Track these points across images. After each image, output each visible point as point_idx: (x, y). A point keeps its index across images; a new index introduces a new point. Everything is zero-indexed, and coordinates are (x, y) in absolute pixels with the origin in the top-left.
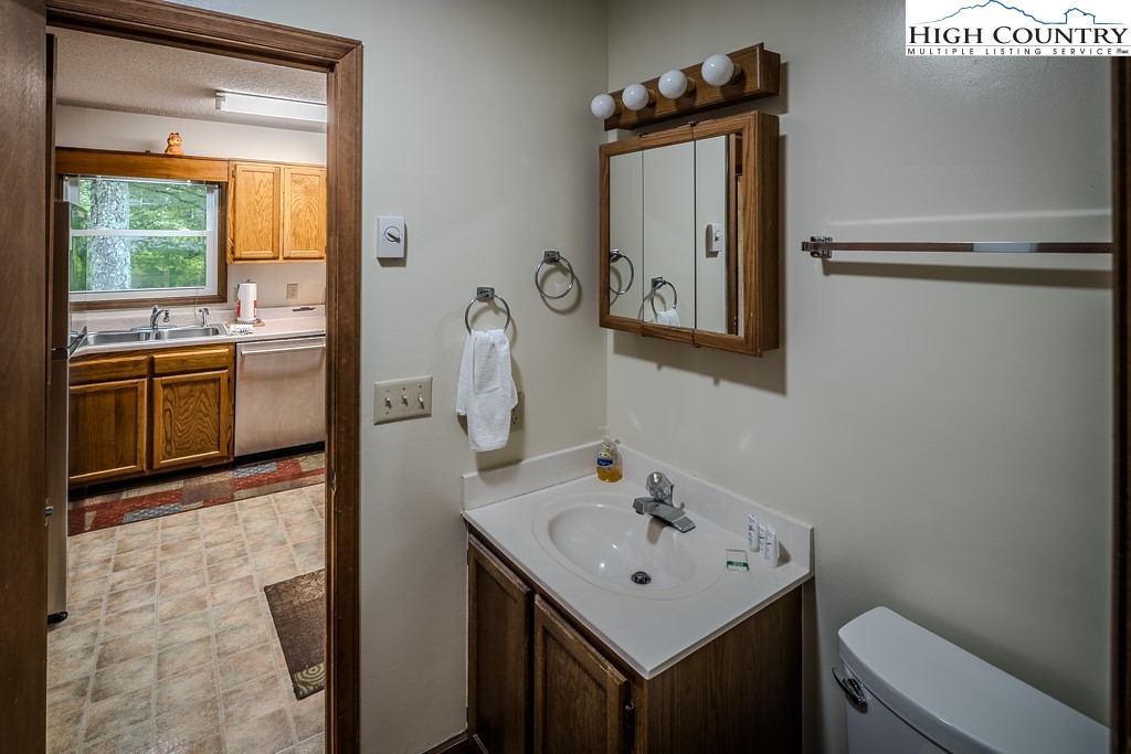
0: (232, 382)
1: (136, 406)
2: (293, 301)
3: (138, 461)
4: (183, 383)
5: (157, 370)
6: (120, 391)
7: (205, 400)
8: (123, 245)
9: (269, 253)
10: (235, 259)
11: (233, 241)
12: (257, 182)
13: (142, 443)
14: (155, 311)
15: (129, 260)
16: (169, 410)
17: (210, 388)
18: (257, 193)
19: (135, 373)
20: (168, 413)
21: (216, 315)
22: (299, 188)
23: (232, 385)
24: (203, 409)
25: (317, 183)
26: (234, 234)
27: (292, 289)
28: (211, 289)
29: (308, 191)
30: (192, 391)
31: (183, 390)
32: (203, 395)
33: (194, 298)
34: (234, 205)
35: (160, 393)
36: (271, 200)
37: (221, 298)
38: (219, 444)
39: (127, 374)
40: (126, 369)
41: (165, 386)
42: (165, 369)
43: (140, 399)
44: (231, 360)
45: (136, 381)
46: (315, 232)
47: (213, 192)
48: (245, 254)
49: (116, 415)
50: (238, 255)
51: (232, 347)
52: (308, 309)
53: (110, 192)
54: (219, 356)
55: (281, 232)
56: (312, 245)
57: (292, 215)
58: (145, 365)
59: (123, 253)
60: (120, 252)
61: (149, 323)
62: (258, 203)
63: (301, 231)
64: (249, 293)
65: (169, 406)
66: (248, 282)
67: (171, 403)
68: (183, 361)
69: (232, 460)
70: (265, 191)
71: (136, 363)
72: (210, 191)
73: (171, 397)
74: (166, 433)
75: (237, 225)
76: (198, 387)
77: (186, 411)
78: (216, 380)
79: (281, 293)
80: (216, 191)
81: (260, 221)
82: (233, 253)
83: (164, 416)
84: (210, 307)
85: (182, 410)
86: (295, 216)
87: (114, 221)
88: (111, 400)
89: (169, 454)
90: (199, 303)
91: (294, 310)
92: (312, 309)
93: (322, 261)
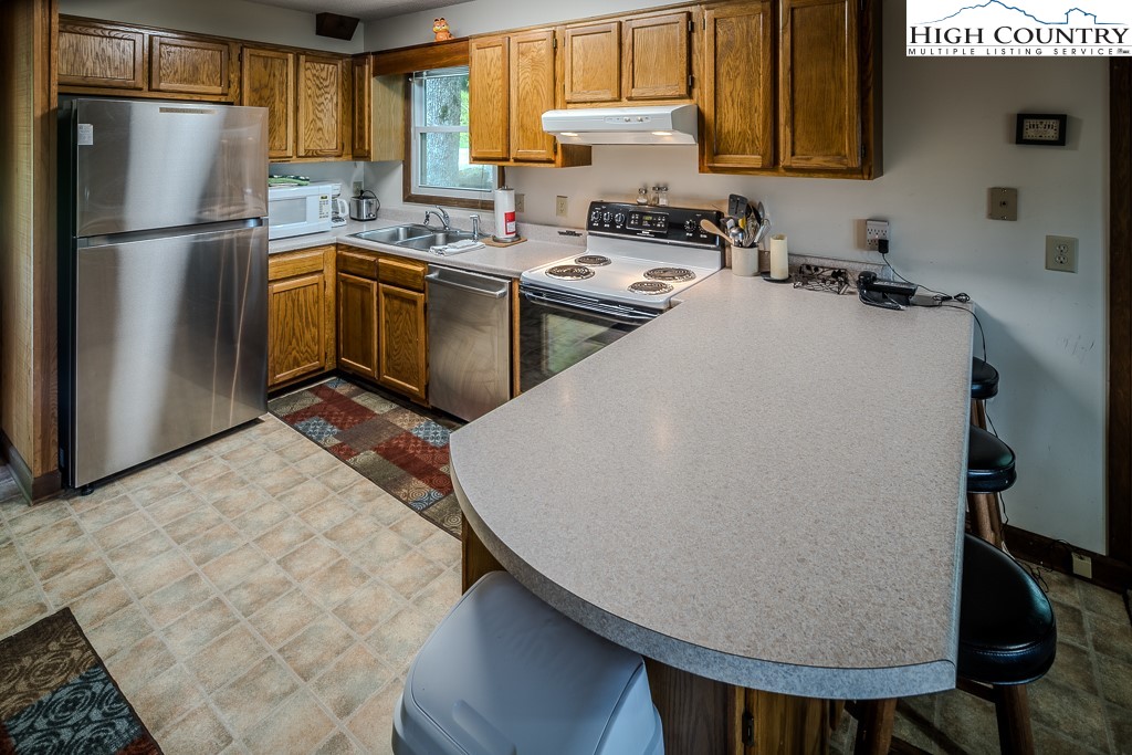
2: (562, 220)
4: (395, 297)
5: (380, 276)
7: (409, 322)
9: (498, 152)
12: (489, 61)
16: (388, 322)
18: (489, 74)
20: (387, 326)
22: (526, 61)
24: (408, 332)
27: (561, 203)
29: (535, 64)
30: (401, 308)
31: (396, 304)
32: (408, 317)
35: (383, 301)
36: (500, 82)
38: (418, 382)
40: (365, 267)
41: (385, 295)
42: (384, 276)
43: (371, 301)
45: (369, 282)
50: (473, 155)
52: (575, 234)
54: (416, 274)
56: (540, 144)
67: (389, 315)
68: (394, 270)
70: (496, 72)
73: (389, 308)
74: (387, 346)
77: (397, 328)
86: (522, 100)
88: (359, 295)
89: (389, 371)
91: (561, 233)
92: (578, 235)
93: (553, 165)
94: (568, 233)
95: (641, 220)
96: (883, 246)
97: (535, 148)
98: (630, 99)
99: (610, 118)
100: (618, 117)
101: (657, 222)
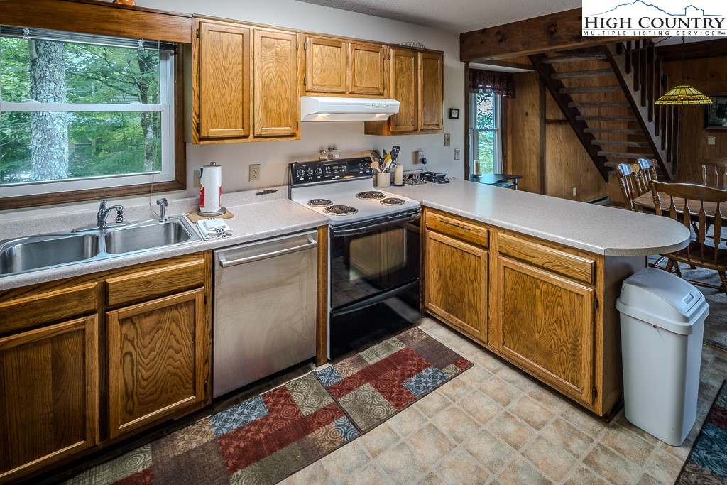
0: (210, 301)
1: (84, 355)
2: (255, 183)
3: (88, 435)
4: (148, 314)
5: (113, 300)
6: (58, 338)
7: (177, 331)
8: (61, 121)
9: (238, 131)
10: (202, 139)
11: (199, 116)
12: (225, 44)
13: (93, 407)
14: (102, 206)
15: (66, 135)
16: (129, 353)
17: (183, 315)
18: (225, 58)
19: (79, 310)
20: (128, 358)
21: (177, 207)
22: (270, 53)
23: (209, 304)
24: (174, 343)
25: (288, 49)
26: (200, 108)
27: (254, 170)
28: (167, 173)
29: (279, 58)
30: (159, 322)
31: (148, 322)
32: (174, 325)
33: (149, 186)
34: (199, 72)
35: (116, 332)
36: (240, 67)
37: (179, 184)
38: (194, 388)
39: (70, 313)
40: (68, 305)
41: (123, 321)
42: (124, 297)
43: (88, 345)
44: (208, 274)
45: (81, 320)
46: (286, 106)
47: (167, 59)
48: (213, 132)
49: (53, 375)
50: (204, 134)
51: (209, 256)
52: (272, 191)
53: (48, 74)
54: (194, 270)
55: (252, 106)
56: (284, 121)
57: (263, 86)
58: (94, 296)
59: (61, 129)
60: (59, 128)
61: (95, 221)
62: (226, 70)
63: (272, 104)
64: (214, 178)
65: (128, 347)
66: (212, 164)
67: (132, 342)
68: (147, 282)
69: (209, 402)
70: (234, 56)
71: (83, 295)
72: (164, 57)
73: (131, 334)
74: (126, 384)
75: (203, 97)
76: (168, 315)
77: (152, 350)
78: (191, 303)
79: (242, 176)
80: (172, 58)
81: (228, 91)
82: (199, 131)
83: (122, 362)
84: (169, 196)
85: (146, 351)
86: (266, 86)
87: (52, 100)
88: (46, 353)
89: (131, 414)
90: (155, 192)
91: (257, 194)
92: (275, 191)
93: (294, 138)
94: (266, 192)
95: (332, 170)
96: (423, 161)
97: (279, 125)
98: (351, 93)
99: (368, 105)
100: (373, 105)
101: (342, 169)
